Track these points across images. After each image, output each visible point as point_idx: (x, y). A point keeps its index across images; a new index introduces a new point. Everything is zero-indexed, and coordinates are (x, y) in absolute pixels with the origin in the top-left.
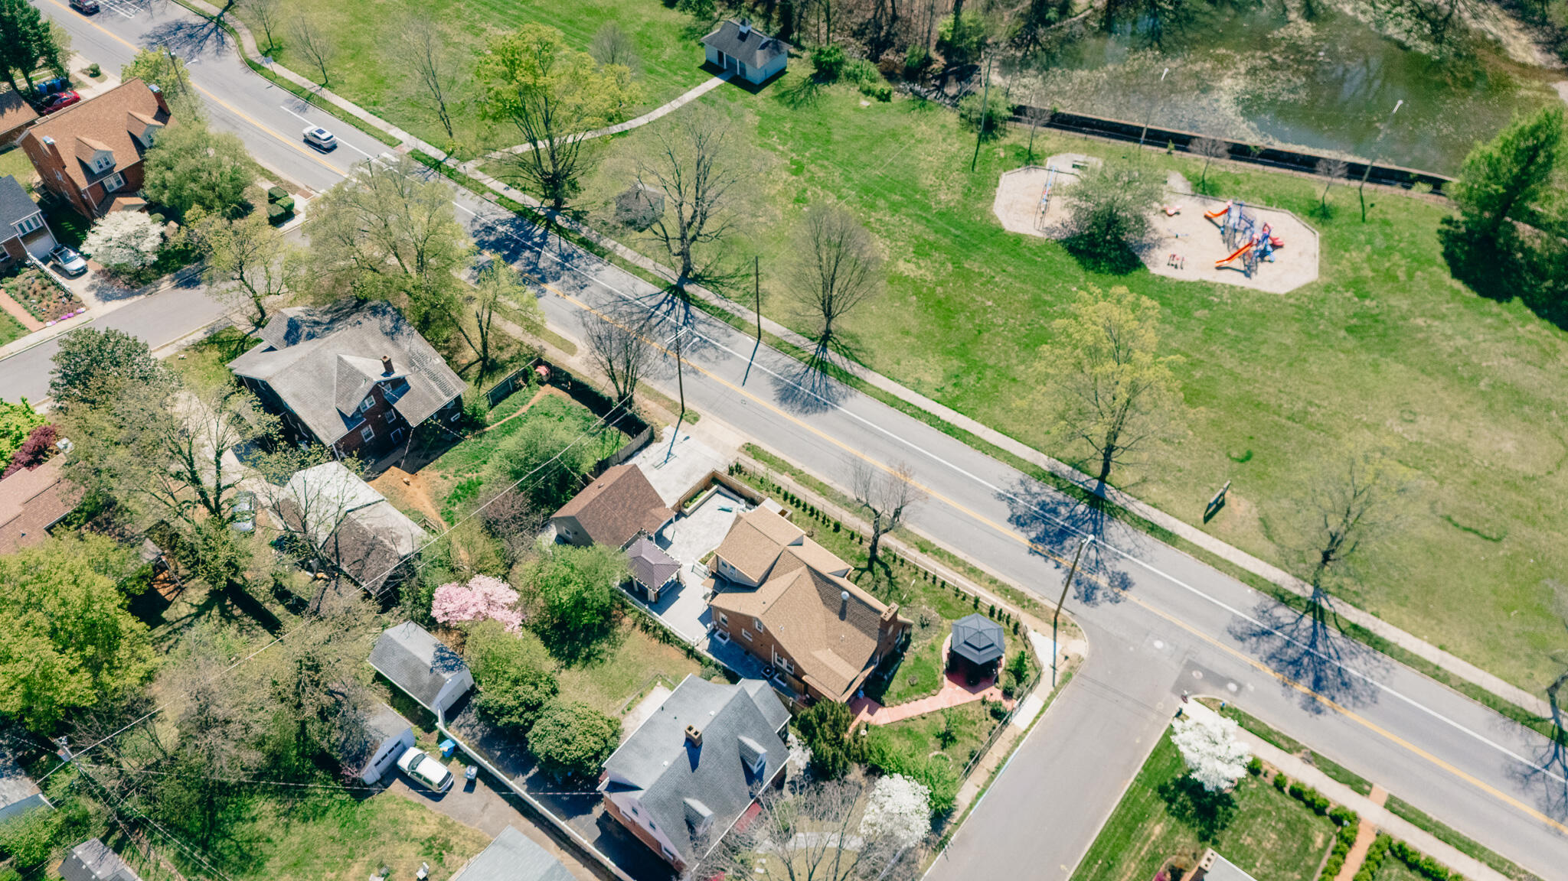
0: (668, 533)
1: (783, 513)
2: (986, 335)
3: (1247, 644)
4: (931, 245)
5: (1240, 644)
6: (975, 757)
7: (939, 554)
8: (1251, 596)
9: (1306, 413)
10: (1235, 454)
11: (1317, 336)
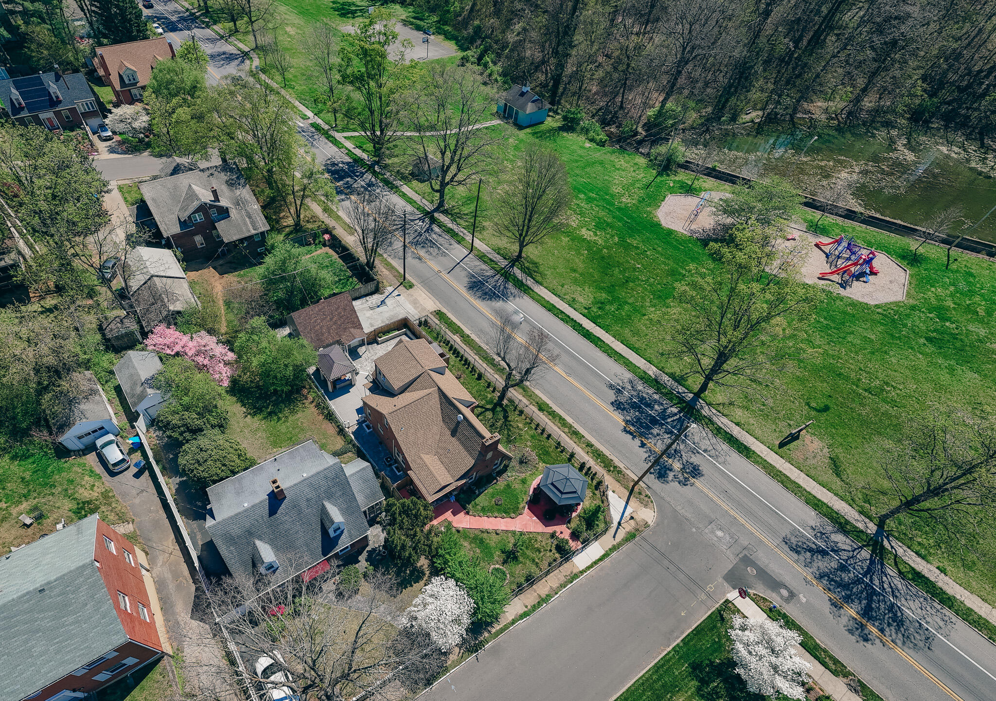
0: (361, 350)
1: (442, 355)
2: (631, 284)
3: (802, 558)
4: (608, 224)
5: (795, 556)
6: (531, 580)
7: (553, 414)
8: (811, 517)
9: (883, 390)
10: (813, 405)
11: (899, 338)
